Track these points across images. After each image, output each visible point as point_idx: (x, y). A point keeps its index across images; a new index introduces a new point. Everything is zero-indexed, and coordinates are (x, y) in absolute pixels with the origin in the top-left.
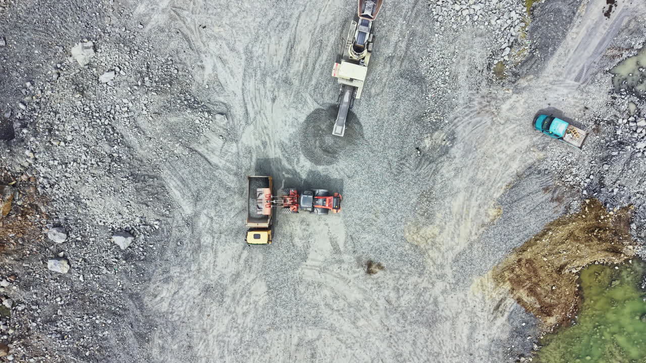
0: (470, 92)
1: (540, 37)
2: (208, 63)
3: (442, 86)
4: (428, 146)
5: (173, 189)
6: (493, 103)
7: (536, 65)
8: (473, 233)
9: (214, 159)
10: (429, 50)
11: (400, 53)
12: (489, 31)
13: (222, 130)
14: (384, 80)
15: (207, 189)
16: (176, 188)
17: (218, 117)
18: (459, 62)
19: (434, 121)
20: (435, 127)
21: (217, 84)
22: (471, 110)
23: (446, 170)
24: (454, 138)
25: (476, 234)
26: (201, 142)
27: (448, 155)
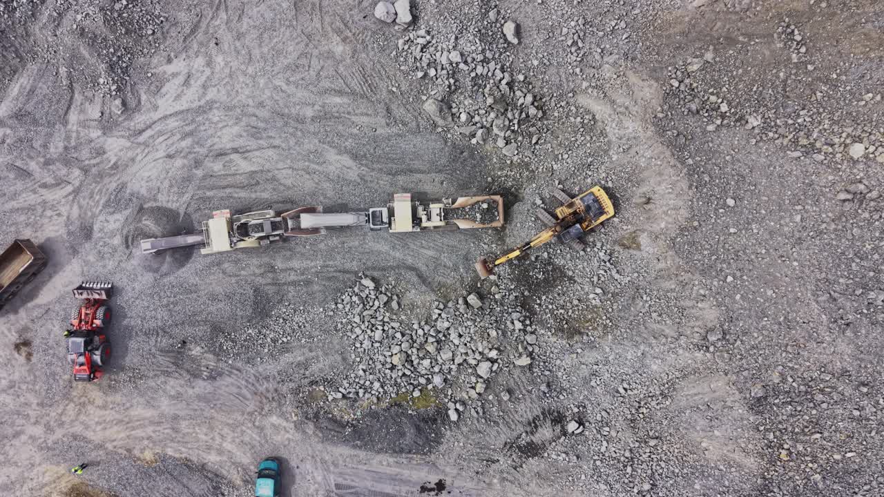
0: (277, 375)
1: (367, 425)
2: (179, 65)
3: (269, 340)
4: (193, 353)
5: (18, 85)
6: (274, 404)
7: (336, 434)
8: (115, 443)
9: (73, 117)
10: (301, 308)
11: (282, 277)
12: (352, 366)
13: (108, 111)
14: (243, 272)
15: (35, 122)
16: (21, 86)
17: (118, 102)
18: (305, 347)
19: (225, 348)
20: (219, 353)
21: (158, 85)
22: (255, 383)
23: (174, 384)
24: (215, 378)
25: (115, 447)
26: (86, 94)
27: (192, 379)
